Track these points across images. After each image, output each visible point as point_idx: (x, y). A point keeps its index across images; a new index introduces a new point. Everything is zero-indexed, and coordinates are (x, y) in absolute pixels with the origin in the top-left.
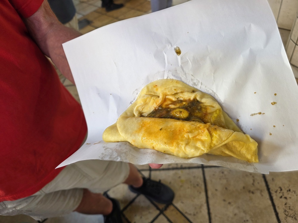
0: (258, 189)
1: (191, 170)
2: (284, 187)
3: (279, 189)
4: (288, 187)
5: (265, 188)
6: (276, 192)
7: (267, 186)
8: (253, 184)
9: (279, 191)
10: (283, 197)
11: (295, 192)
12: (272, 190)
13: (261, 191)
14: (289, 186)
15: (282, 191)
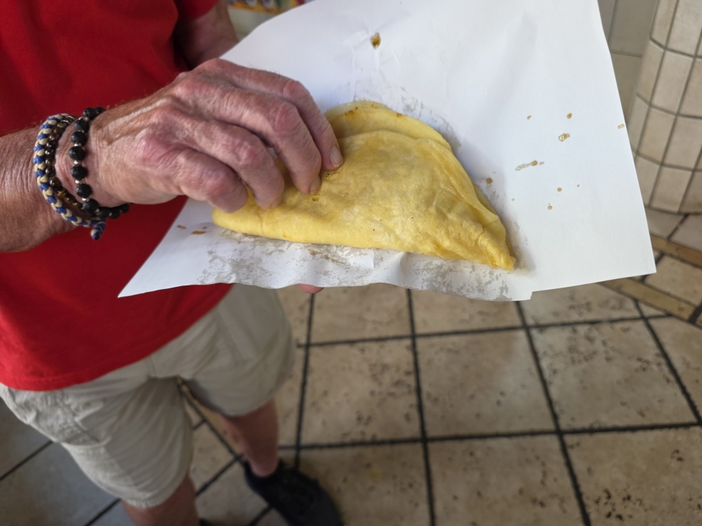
0: (554, 496)
1: (397, 448)
2: (616, 490)
3: (605, 495)
4: (625, 490)
5: (571, 493)
6: (597, 502)
7: (576, 486)
8: (543, 483)
9: (604, 500)
10: (614, 514)
11: (641, 501)
12: (587, 498)
13: (562, 500)
14: (629, 487)
15: (612, 500)
